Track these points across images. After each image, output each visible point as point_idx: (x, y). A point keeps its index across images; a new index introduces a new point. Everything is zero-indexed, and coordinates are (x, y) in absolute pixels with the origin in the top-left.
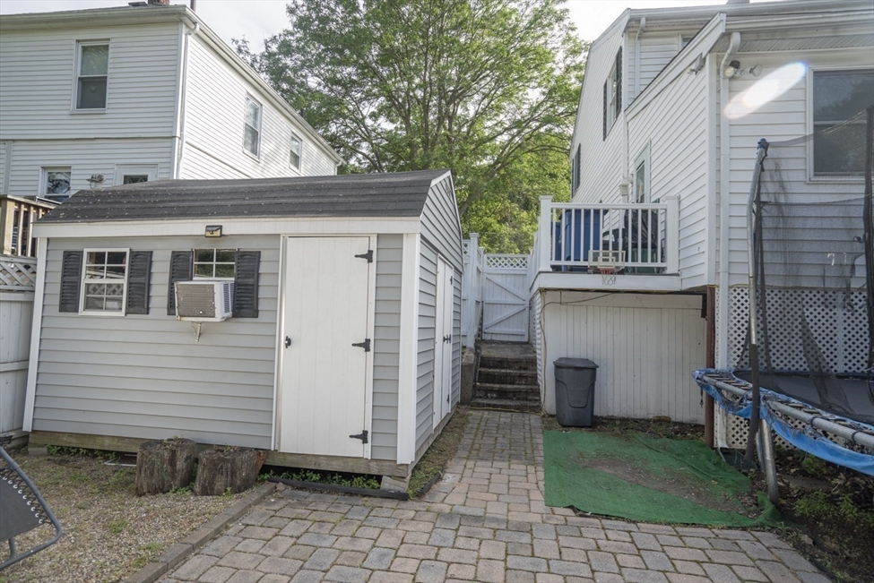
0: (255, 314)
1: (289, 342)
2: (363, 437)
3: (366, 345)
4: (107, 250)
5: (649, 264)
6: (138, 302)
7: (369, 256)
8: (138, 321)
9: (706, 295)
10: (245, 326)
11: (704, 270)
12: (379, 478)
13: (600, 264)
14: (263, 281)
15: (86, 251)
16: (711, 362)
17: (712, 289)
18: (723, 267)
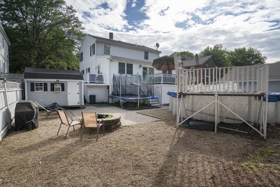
0: (64, 91)
1: (69, 94)
2: (79, 103)
3: (78, 93)
4: (39, 83)
5: (102, 82)
6: (46, 90)
7: (78, 84)
8: (46, 92)
9: (108, 87)
10: (63, 92)
11: (108, 83)
12: (80, 107)
13: (95, 82)
14: (65, 87)
15: (35, 83)
16: (109, 94)
17: (109, 86)
18: (110, 83)
